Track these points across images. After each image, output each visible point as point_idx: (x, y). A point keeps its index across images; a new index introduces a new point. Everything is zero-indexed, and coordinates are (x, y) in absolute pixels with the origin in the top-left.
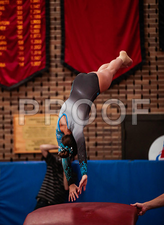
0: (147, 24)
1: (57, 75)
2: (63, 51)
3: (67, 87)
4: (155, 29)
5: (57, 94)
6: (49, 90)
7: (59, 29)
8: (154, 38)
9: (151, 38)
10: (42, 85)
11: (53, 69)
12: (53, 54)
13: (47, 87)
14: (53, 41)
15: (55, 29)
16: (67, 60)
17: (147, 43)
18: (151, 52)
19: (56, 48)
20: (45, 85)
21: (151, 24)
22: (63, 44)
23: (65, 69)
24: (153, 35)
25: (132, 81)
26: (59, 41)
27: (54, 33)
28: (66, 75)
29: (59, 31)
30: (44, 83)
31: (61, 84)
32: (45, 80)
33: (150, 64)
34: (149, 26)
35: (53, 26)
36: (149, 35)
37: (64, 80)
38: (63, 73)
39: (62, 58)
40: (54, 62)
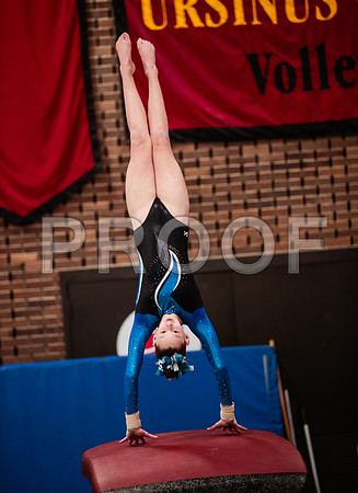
0: (98, 94)
4: (114, 102)
8: (114, 120)
9: (107, 121)
17: (100, 132)
18: (110, 148)
21: (106, 93)
24: (112, 116)
25: (77, 205)
33: (108, 170)
34: (102, 98)
36: (103, 116)
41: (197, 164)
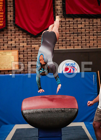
0: (56, 4)
1: (11, 30)
2: (14, 18)
3: (16, 36)
4: (60, 6)
5: (11, 40)
6: (7, 38)
7: (12, 7)
9: (58, 11)
10: (4, 35)
11: (9, 27)
12: (9, 20)
13: (6, 37)
14: (9, 13)
15: (10, 7)
16: (16, 23)
17: (56, 14)
19: (10, 16)
20: (5, 35)
21: (58, 4)
22: (14, 14)
23: (15, 27)
24: (59, 10)
26: (12, 13)
27: (10, 9)
28: (16, 30)
29: (12, 8)
30: (5, 34)
31: (14, 35)
32: (5, 33)
34: (57, 5)
35: (9, 5)
36: (57, 10)
37: (15, 33)
38: (14, 29)
39: (14, 21)
40: (9, 23)
41: (81, 24)
